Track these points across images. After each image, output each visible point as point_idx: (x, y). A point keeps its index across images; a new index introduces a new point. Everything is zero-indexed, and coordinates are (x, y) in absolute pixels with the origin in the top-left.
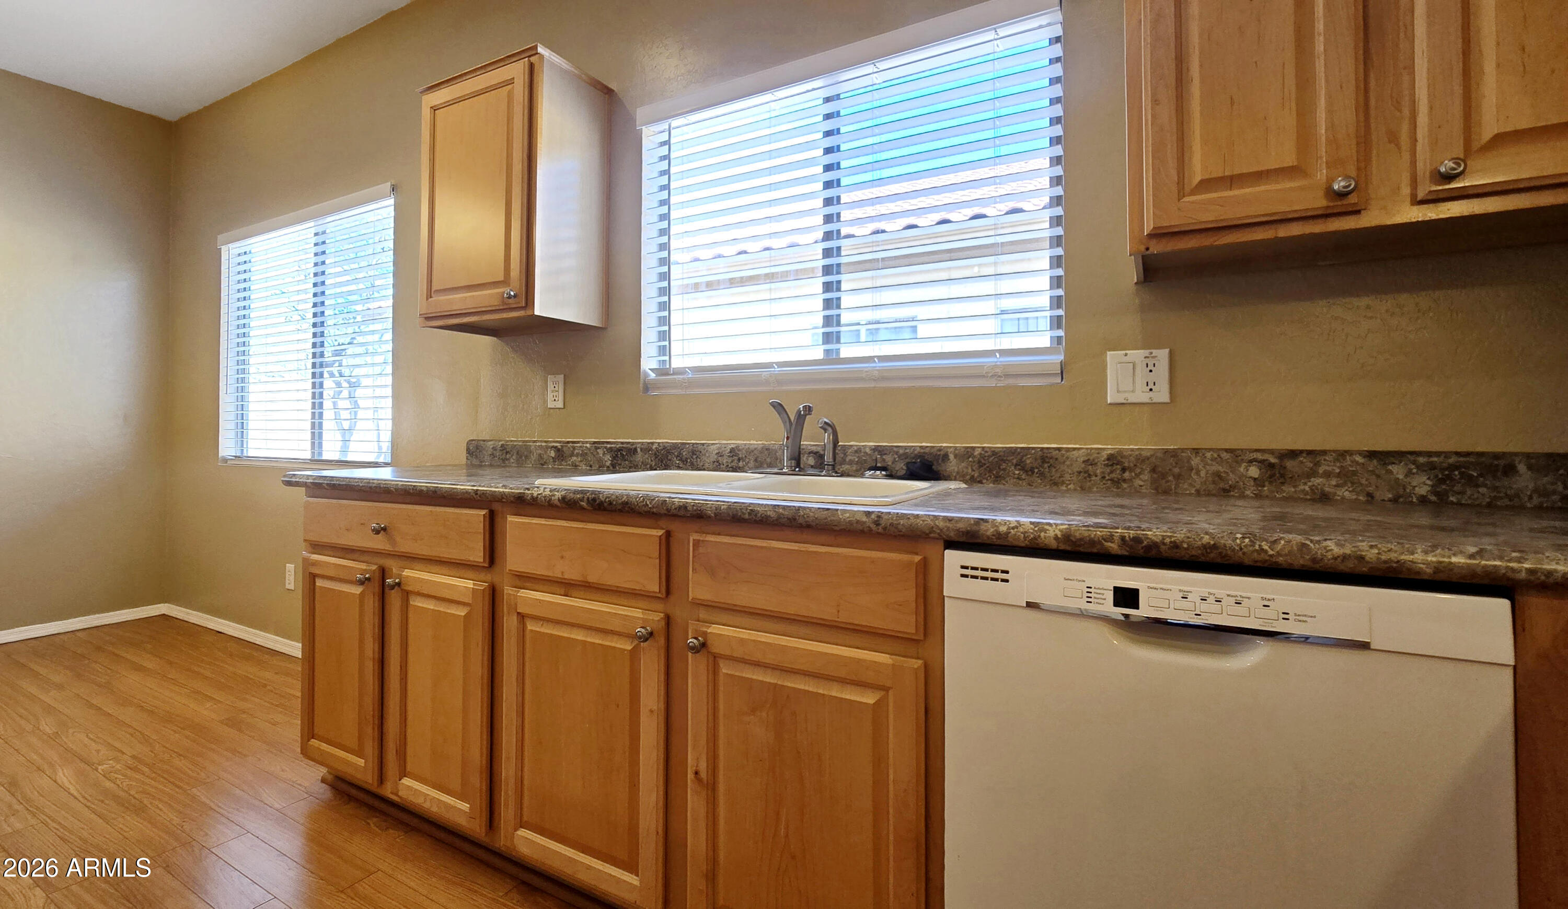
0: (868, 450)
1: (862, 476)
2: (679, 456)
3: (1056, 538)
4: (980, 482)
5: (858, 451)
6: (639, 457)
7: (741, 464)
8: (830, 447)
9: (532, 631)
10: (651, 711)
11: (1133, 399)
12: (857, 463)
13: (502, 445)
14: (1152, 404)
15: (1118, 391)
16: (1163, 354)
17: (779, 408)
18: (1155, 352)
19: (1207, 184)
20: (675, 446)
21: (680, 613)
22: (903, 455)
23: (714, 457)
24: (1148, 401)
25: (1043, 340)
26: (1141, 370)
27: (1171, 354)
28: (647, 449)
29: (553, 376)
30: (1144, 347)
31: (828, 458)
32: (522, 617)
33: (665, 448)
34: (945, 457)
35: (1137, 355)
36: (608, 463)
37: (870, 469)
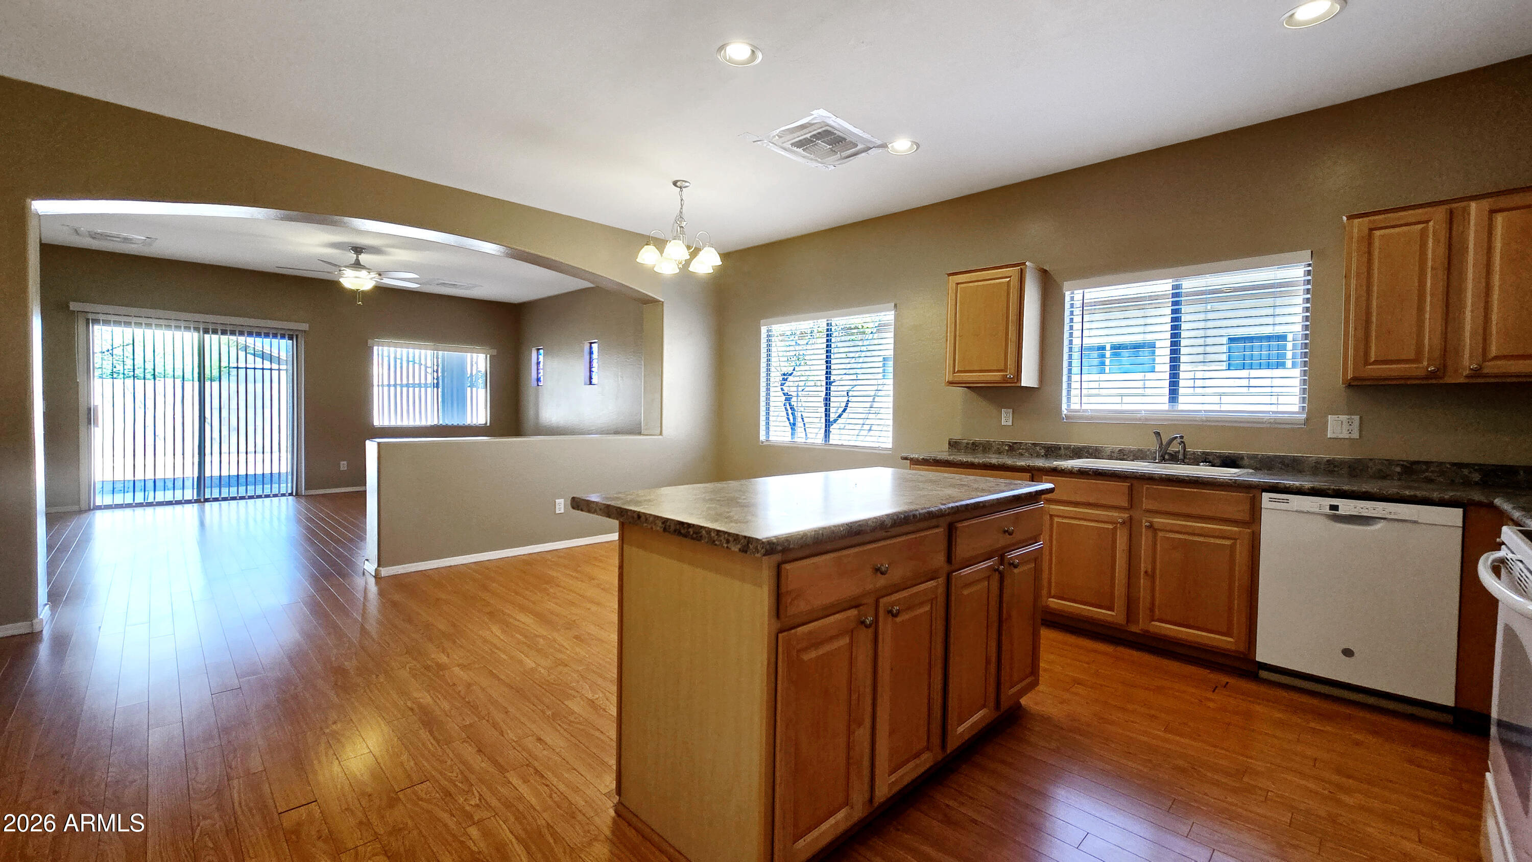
0: (1199, 453)
1: (1198, 465)
2: (1088, 452)
3: (1308, 489)
4: (1261, 470)
5: (1194, 453)
6: (1062, 452)
7: (1125, 457)
8: (1182, 452)
9: (1057, 522)
10: (1123, 550)
11: (1341, 436)
12: (1193, 459)
13: (973, 443)
14: (1350, 439)
15: (1334, 433)
16: (1356, 418)
17: (1158, 434)
18: (1353, 417)
19: (1376, 362)
20: (1085, 447)
21: (1136, 514)
22: (1220, 456)
23: (1108, 453)
24: (1348, 437)
25: (1296, 408)
26: (1345, 424)
27: (1361, 418)
28: (1067, 448)
29: (1005, 410)
30: (1347, 415)
31: (1181, 456)
32: (1051, 516)
33: (1079, 448)
34: (1242, 458)
35: (1344, 418)
36: (1043, 454)
37: (1203, 462)
